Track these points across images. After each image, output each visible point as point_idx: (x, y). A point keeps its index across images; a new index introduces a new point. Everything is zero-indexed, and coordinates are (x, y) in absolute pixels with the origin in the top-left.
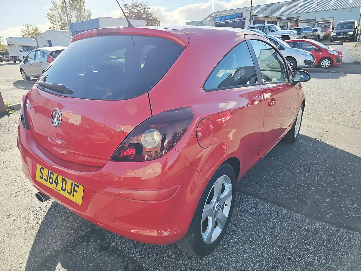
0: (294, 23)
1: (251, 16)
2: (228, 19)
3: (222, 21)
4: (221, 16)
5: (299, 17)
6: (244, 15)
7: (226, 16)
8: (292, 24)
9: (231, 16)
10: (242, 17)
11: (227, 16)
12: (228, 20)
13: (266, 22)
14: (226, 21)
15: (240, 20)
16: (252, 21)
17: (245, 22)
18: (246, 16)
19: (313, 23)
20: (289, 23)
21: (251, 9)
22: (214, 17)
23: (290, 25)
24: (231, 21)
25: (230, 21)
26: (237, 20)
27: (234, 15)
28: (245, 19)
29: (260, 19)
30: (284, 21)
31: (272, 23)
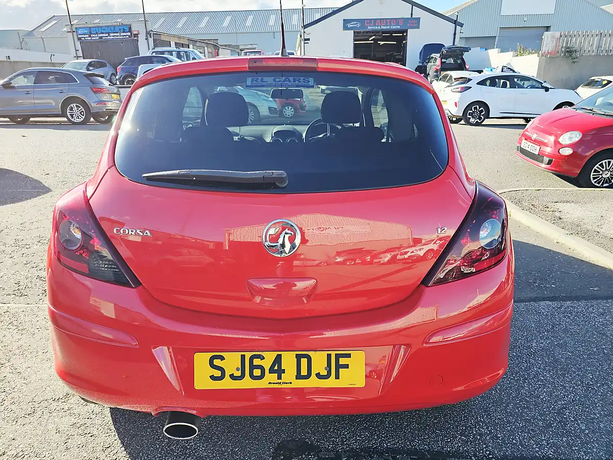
0: (213, 50)
1: (146, 31)
2: (103, 33)
3: (93, 35)
4: (89, 26)
5: (217, 40)
6: (133, 29)
7: (98, 27)
8: (210, 50)
9: (109, 28)
10: (130, 31)
11: (102, 27)
12: (104, 35)
13: (173, 44)
14: (101, 35)
15: (127, 37)
16: (151, 40)
17: (138, 41)
18: (138, 31)
19: (237, 50)
20: (206, 48)
21: (145, 19)
22: (74, 27)
23: (208, 52)
24: (111, 38)
25: (108, 37)
26: (123, 36)
27: (114, 27)
28: (136, 35)
29: (163, 38)
30: (198, 45)
31: (183, 46)
